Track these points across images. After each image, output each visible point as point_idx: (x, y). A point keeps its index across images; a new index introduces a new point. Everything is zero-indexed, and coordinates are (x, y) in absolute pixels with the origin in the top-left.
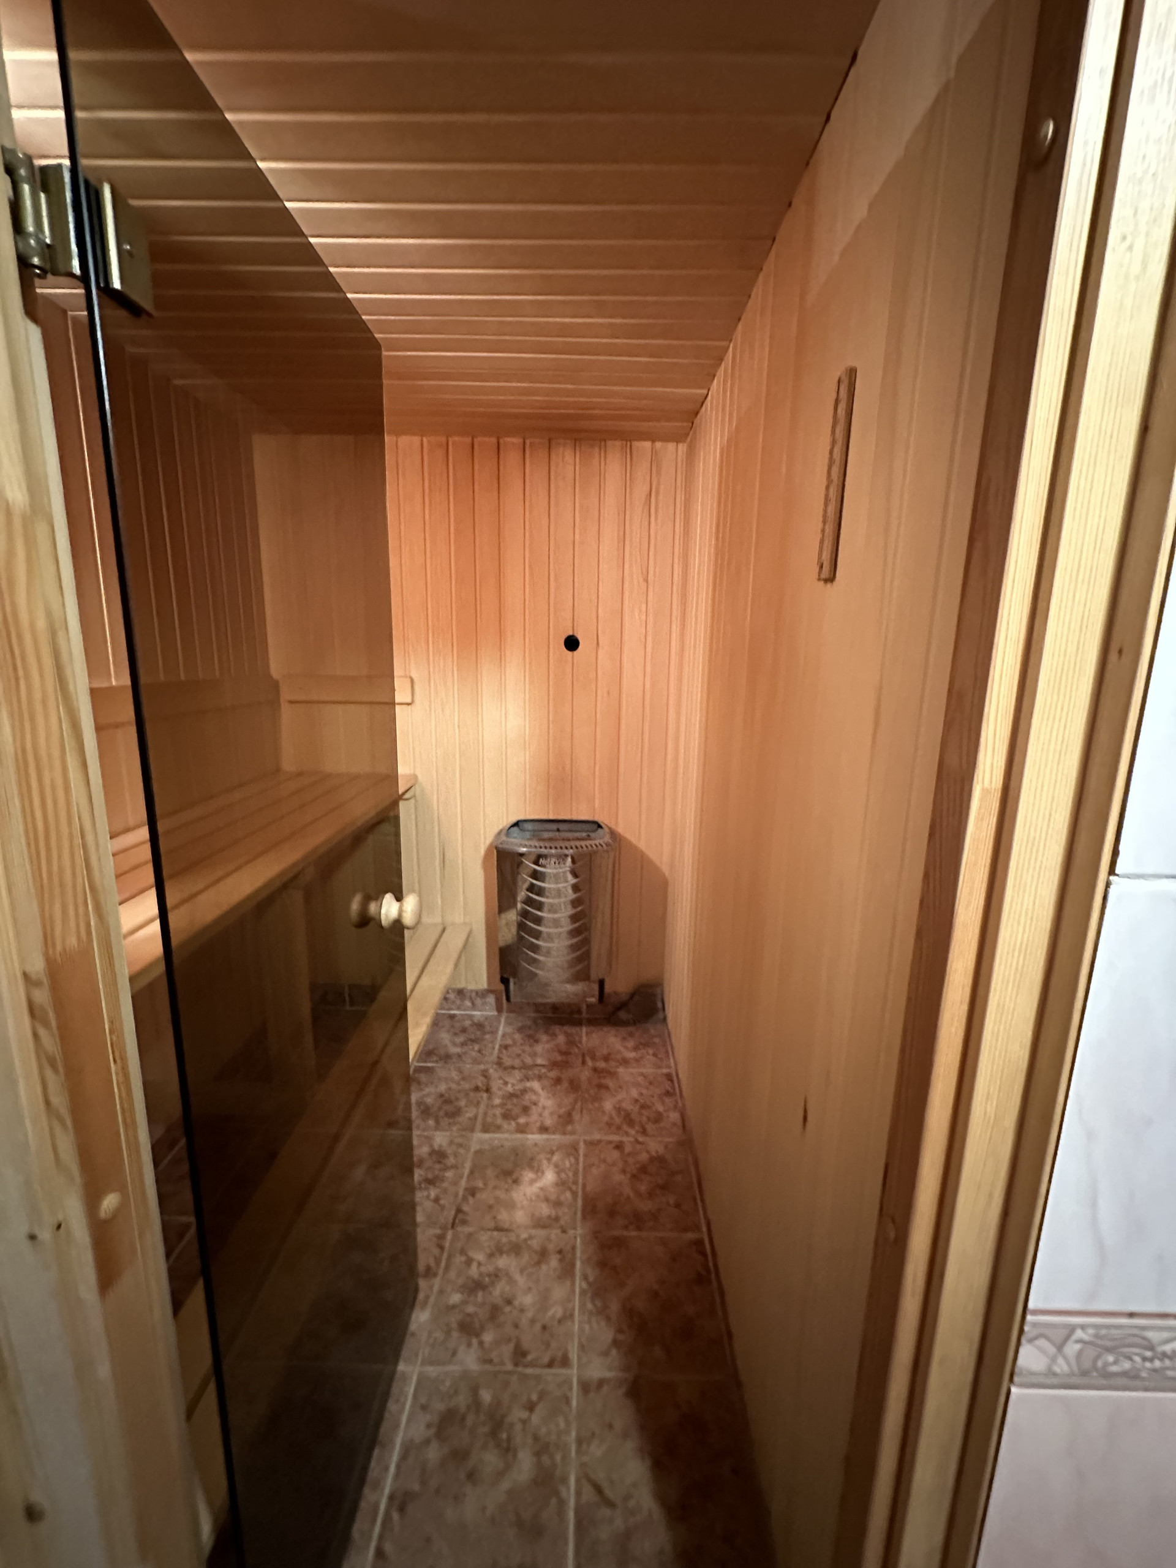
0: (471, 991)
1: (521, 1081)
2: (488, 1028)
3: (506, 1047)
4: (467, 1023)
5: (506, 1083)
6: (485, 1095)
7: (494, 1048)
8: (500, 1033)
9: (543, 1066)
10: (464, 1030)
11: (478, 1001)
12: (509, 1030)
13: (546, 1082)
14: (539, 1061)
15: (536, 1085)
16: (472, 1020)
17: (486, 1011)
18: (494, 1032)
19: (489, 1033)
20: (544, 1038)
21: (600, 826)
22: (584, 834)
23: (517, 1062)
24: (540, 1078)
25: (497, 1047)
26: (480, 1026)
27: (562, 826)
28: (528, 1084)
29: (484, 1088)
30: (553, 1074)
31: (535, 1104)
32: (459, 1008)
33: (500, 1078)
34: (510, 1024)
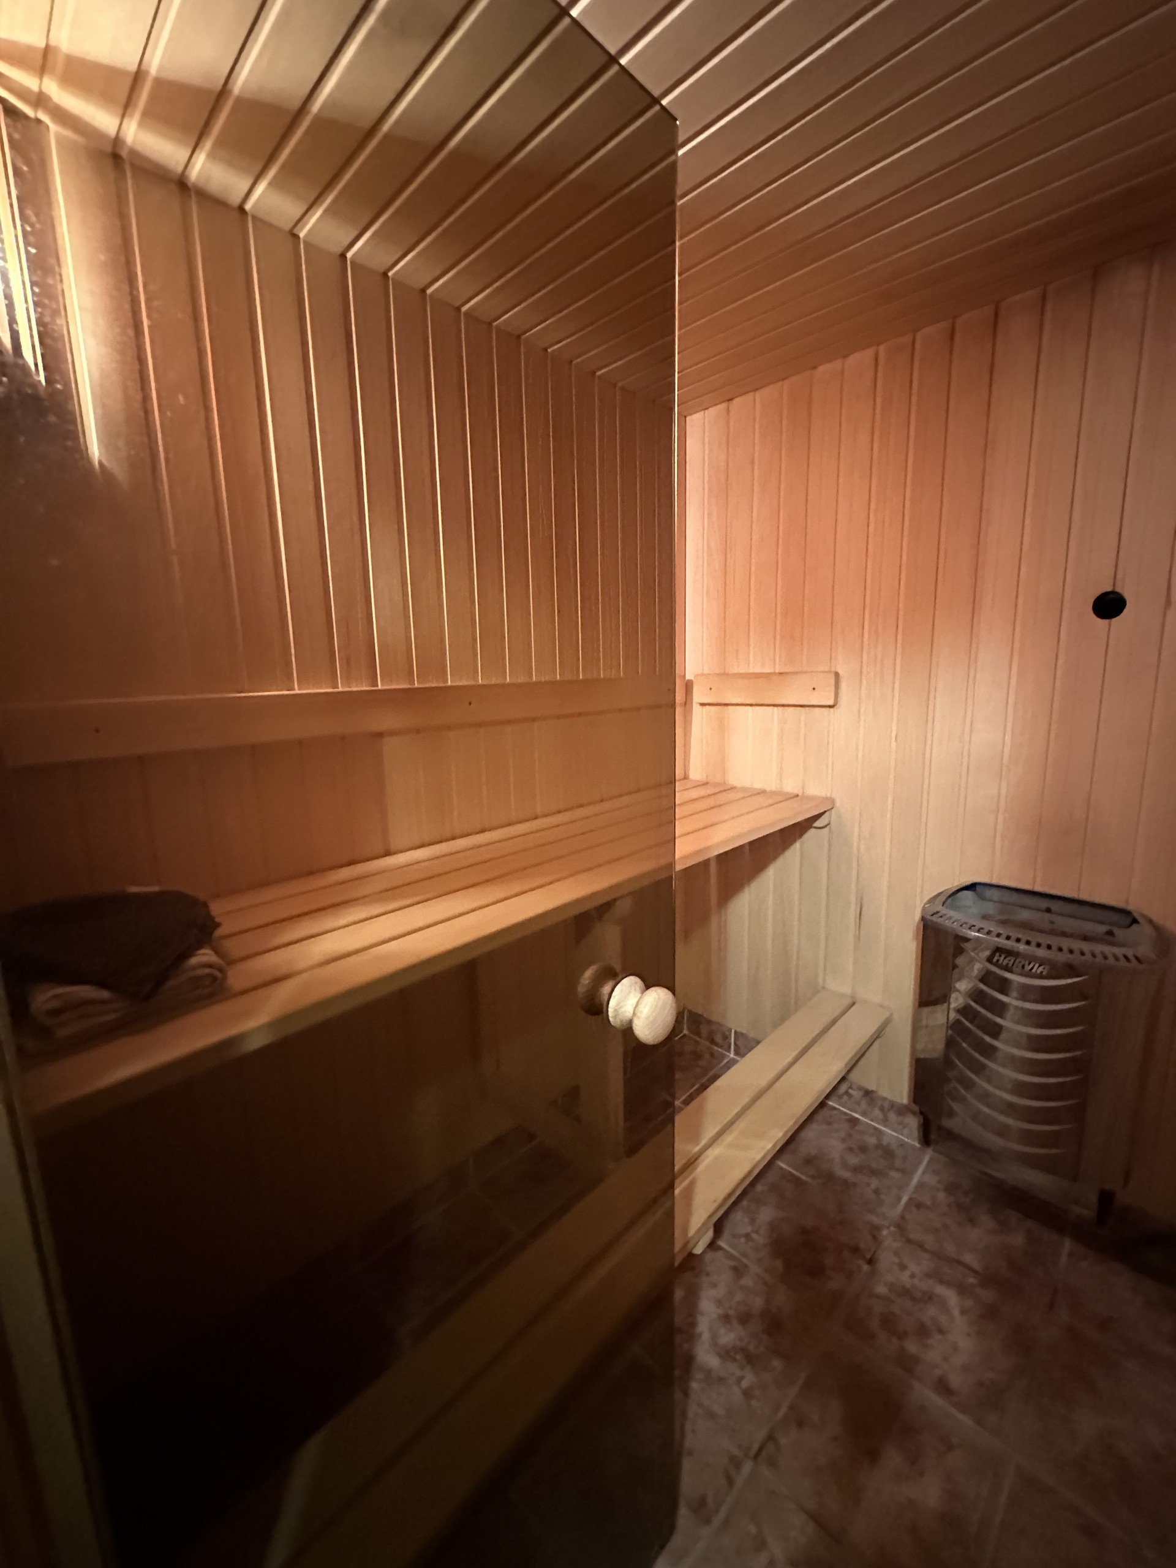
0: (884, 1099)
1: (928, 1275)
2: (898, 1162)
3: (919, 1206)
4: (872, 1141)
5: (903, 1267)
6: (866, 1267)
7: (899, 1199)
8: (915, 1180)
9: (975, 1272)
10: (863, 1149)
11: (892, 1116)
12: (931, 1180)
13: (969, 1303)
14: (968, 1258)
15: (951, 1297)
16: (879, 1139)
17: (902, 1135)
18: (907, 1173)
19: (898, 1170)
20: (986, 1221)
21: (1135, 921)
22: (1102, 929)
23: (929, 1240)
24: (962, 1290)
25: (905, 1199)
26: (888, 1153)
27: (1055, 906)
28: (940, 1290)
29: (868, 1256)
30: (988, 1295)
31: (941, 1332)
32: (864, 1114)
33: (896, 1253)
34: (934, 1172)
